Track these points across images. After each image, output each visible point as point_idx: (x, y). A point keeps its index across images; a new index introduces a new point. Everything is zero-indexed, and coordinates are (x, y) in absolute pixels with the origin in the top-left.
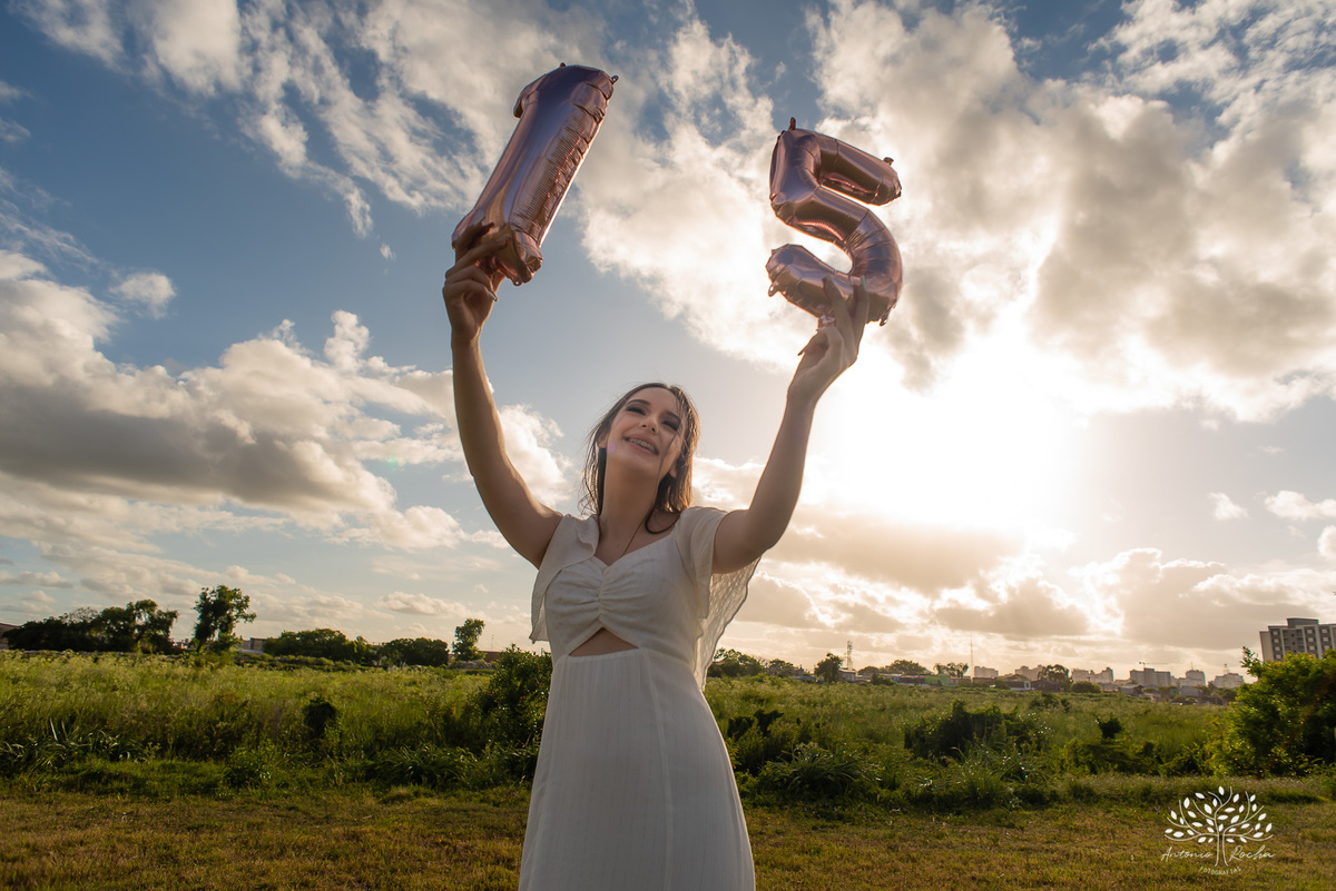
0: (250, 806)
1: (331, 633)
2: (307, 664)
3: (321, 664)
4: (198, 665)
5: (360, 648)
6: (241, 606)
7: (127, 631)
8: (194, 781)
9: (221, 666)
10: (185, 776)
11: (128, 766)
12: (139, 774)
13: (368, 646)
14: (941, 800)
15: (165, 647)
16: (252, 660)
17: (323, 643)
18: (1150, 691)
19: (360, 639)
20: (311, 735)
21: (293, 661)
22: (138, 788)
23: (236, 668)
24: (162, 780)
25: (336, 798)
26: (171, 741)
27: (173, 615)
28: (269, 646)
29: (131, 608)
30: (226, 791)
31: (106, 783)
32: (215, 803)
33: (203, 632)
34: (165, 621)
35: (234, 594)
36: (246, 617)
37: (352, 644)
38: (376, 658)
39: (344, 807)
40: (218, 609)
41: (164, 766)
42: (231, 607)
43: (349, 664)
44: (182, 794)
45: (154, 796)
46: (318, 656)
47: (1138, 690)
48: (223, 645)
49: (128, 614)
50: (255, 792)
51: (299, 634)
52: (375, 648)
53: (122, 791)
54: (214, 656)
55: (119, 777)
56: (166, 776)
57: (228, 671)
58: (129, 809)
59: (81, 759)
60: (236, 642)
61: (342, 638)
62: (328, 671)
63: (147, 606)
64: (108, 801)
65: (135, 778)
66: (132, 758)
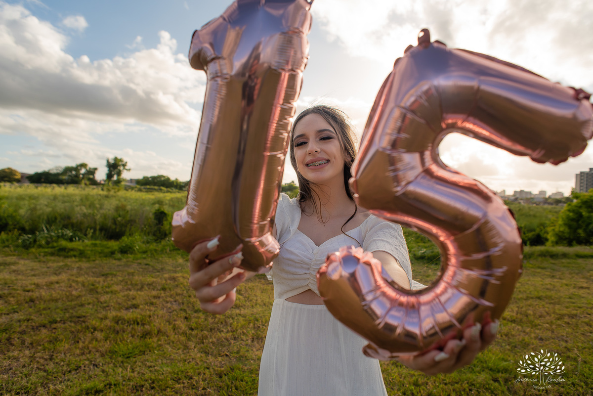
0: (129, 263)
1: (164, 177)
2: (155, 190)
3: (161, 190)
4: (109, 190)
5: (177, 182)
6: (124, 165)
7: (77, 176)
8: (106, 250)
9: (119, 190)
10: (102, 248)
11: (76, 244)
12: (81, 248)
13: (180, 182)
14: (429, 258)
15: (94, 182)
16: (132, 188)
17: (161, 181)
18: (521, 199)
19: (177, 179)
20: (157, 224)
21: (149, 189)
22: (82, 254)
23: (125, 191)
24: (92, 251)
25: (166, 259)
26: (98, 227)
27: (96, 169)
28: (138, 182)
29: (78, 166)
30: (119, 256)
31: (68, 252)
32: (114, 262)
33: (109, 176)
34: (92, 172)
35: (121, 160)
36: (127, 170)
37: (173, 182)
38: (184, 187)
39: (169, 263)
40: (115, 167)
41: (92, 244)
42: (120, 166)
43: (172, 190)
44: (100, 257)
45: (88, 258)
46: (159, 186)
47: (516, 199)
48: (118, 182)
49: (77, 169)
50: (131, 256)
51: (151, 177)
52: (183, 183)
53: (75, 256)
54: (115, 187)
55: (72, 250)
56: (94, 248)
57: (122, 193)
58: (77, 265)
59: (56, 241)
60: (125, 180)
61: (168, 179)
62: (164, 192)
63: (83, 165)
64: (69, 261)
65: (80, 250)
66: (79, 240)
